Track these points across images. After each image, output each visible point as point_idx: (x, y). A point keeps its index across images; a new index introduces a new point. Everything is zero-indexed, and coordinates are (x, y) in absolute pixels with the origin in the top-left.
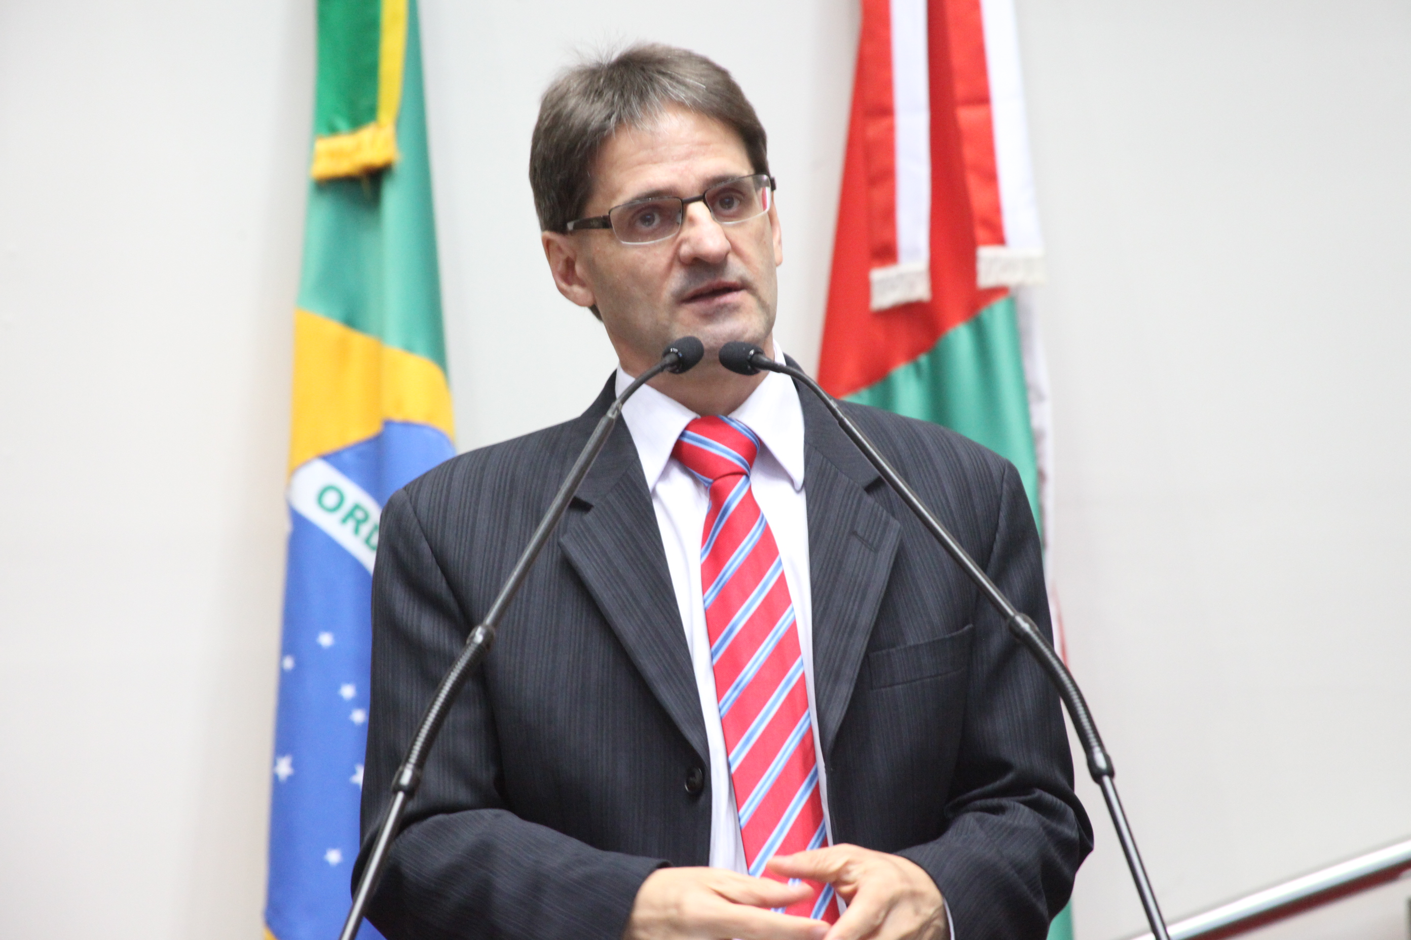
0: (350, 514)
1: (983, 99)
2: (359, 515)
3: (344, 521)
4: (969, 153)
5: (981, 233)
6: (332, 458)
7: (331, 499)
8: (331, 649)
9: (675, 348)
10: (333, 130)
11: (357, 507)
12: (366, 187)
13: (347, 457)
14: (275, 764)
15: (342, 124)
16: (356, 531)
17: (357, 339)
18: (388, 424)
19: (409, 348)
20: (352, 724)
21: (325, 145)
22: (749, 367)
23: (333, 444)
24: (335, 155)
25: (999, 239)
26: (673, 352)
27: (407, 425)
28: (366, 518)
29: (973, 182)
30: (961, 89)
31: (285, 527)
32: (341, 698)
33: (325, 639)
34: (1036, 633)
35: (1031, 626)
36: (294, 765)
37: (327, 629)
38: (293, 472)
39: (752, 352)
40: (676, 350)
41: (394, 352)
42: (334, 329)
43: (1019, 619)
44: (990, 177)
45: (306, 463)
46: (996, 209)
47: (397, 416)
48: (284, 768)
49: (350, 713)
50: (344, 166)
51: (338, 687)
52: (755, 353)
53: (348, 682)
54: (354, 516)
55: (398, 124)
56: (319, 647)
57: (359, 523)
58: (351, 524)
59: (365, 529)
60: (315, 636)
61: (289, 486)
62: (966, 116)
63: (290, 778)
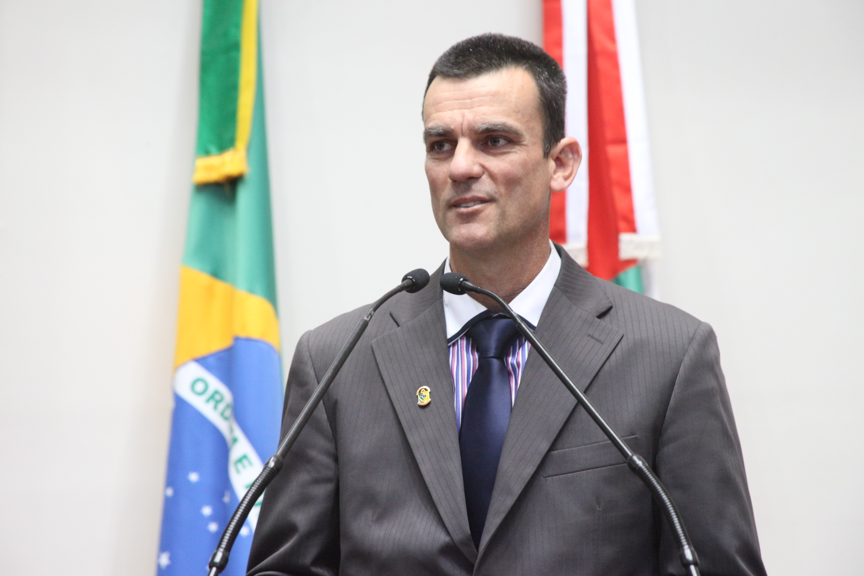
0: (212, 397)
1: (622, 140)
2: (217, 397)
3: (208, 401)
4: (614, 174)
5: (622, 225)
6: (201, 361)
7: (200, 387)
8: (197, 483)
9: (411, 276)
10: (207, 153)
11: (216, 392)
12: (227, 189)
13: (211, 360)
14: (159, 557)
15: (213, 149)
16: (215, 407)
17: (219, 286)
18: (237, 339)
19: (251, 291)
20: (208, 532)
21: (202, 162)
22: (460, 290)
23: (202, 351)
24: (208, 168)
25: (632, 229)
26: (409, 278)
27: (248, 340)
28: (221, 400)
29: (617, 193)
30: (609, 134)
31: (170, 404)
32: (202, 516)
33: (194, 477)
34: (646, 467)
35: (643, 462)
36: (171, 558)
37: (195, 470)
38: (176, 369)
39: (462, 279)
40: (411, 277)
41: (241, 293)
42: (205, 278)
43: (635, 458)
44: (627, 190)
45: (184, 364)
46: (631, 210)
47: (242, 334)
48: (165, 560)
49: (207, 524)
50: (214, 176)
51: (200, 508)
52: (463, 280)
53: (207, 504)
54: (215, 398)
55: (248, 149)
56: (189, 482)
57: (217, 402)
58: (212, 404)
59: (221, 406)
60: (187, 474)
61: (173, 379)
62: (612, 150)
63: (169, 567)
